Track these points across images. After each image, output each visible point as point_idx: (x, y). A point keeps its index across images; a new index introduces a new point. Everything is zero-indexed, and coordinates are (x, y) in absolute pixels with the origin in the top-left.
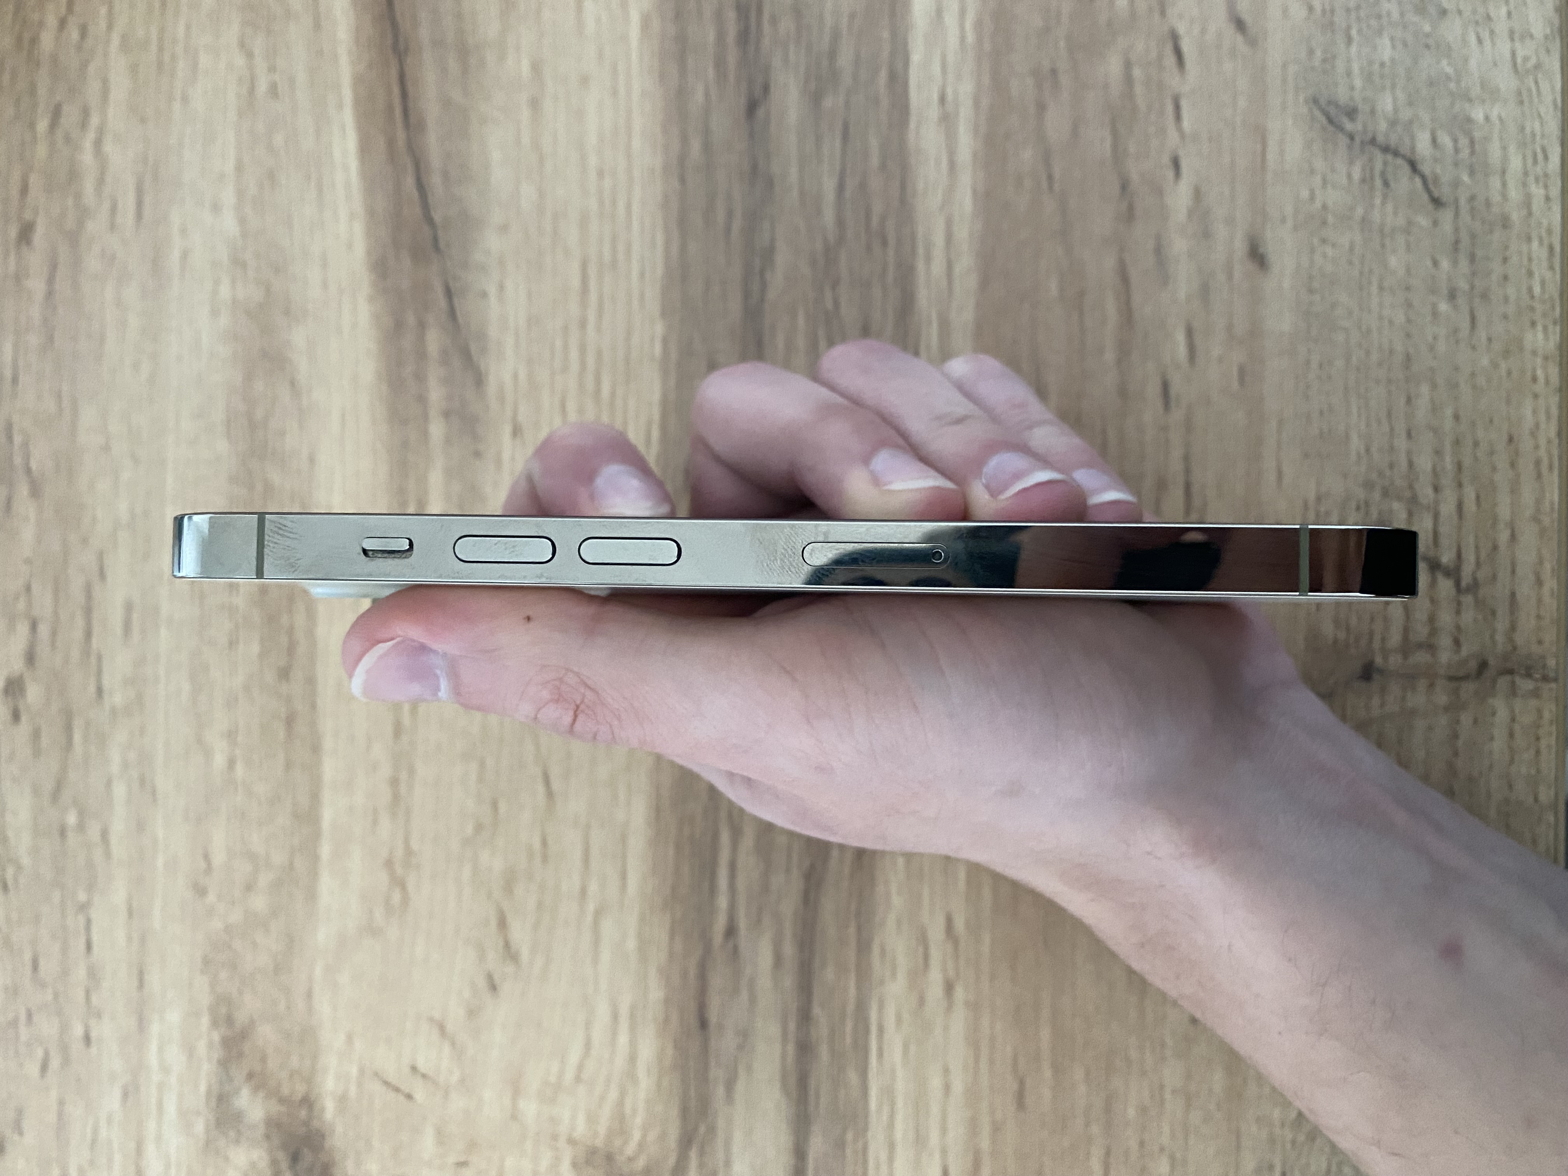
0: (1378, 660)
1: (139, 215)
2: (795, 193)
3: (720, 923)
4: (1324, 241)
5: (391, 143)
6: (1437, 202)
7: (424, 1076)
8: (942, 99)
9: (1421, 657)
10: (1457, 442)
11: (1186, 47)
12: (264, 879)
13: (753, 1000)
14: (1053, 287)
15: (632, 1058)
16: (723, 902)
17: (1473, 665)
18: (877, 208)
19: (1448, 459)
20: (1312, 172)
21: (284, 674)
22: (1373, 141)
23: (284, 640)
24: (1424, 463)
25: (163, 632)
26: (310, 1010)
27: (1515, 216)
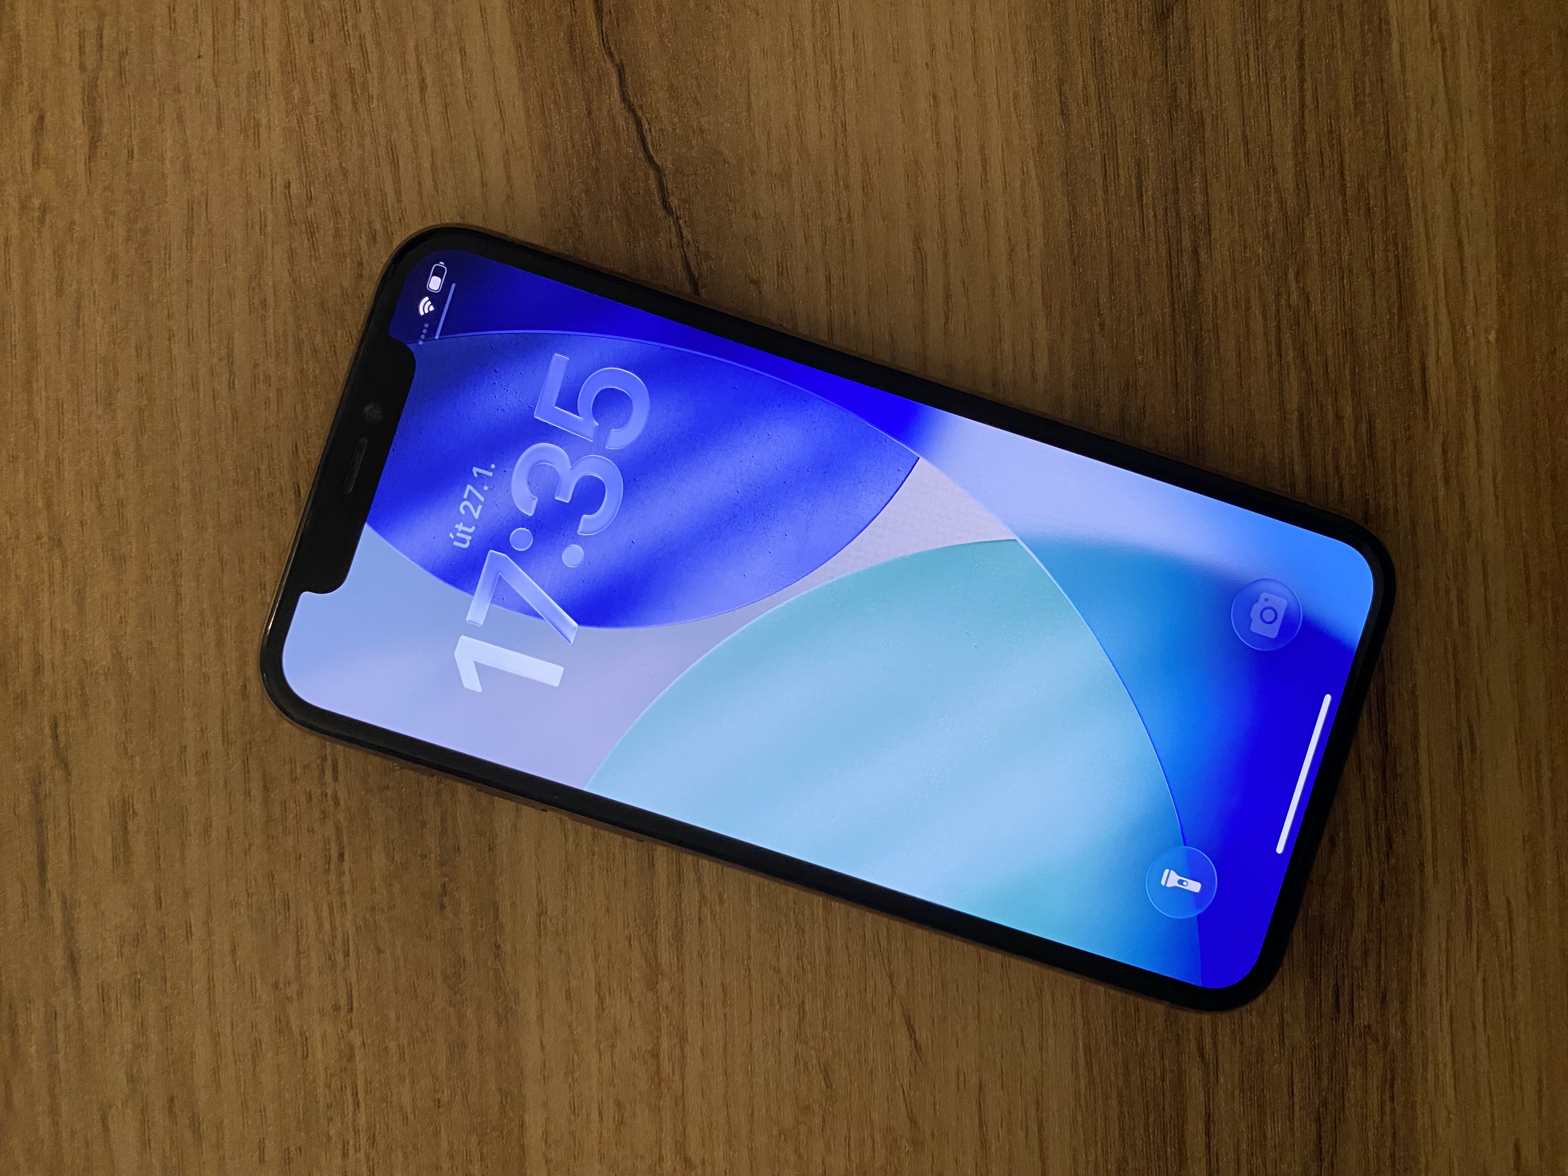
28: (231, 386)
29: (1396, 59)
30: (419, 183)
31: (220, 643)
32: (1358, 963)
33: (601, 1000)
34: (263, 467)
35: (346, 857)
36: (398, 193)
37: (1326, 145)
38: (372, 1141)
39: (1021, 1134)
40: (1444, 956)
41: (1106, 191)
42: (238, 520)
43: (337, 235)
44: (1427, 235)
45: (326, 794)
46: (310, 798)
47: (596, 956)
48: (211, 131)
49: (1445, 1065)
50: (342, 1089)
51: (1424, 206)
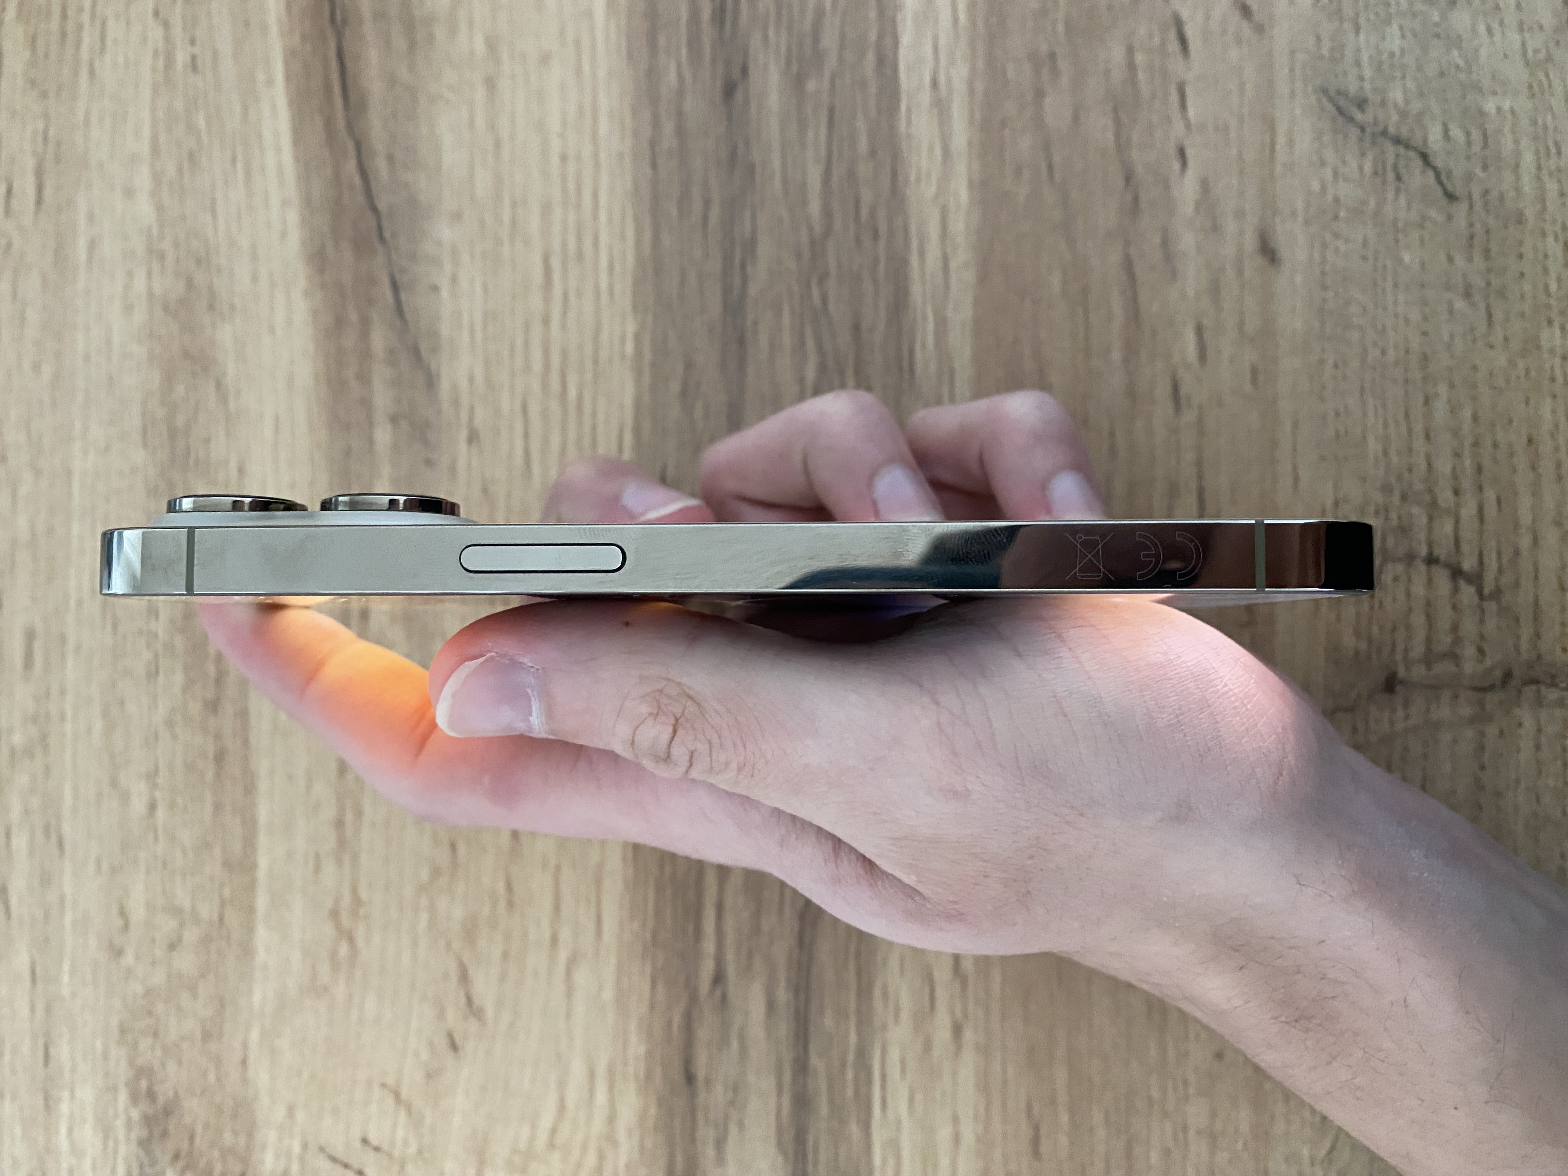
0: (1402, 673)
1: (39, 201)
2: (777, 182)
3: (708, 967)
4: (1336, 236)
5: (329, 124)
6: (1451, 197)
7: (377, 1149)
8: (935, 83)
9: (1444, 668)
10: (1476, 444)
11: (1190, 31)
12: (191, 935)
13: (744, 1051)
14: (1056, 281)
15: (612, 1119)
16: (709, 946)
17: (1498, 674)
18: (867, 196)
19: (1468, 462)
20: (1323, 163)
21: (213, 706)
22: (1384, 133)
23: (211, 669)
24: (1444, 466)
25: (70, 663)
26: (245, 1080)
27: (1530, 213)
29: (903, 119)
37: (846, 185)
39: (584, 905)
42: (108, 448)
44: (921, 253)
50: (148, 829)
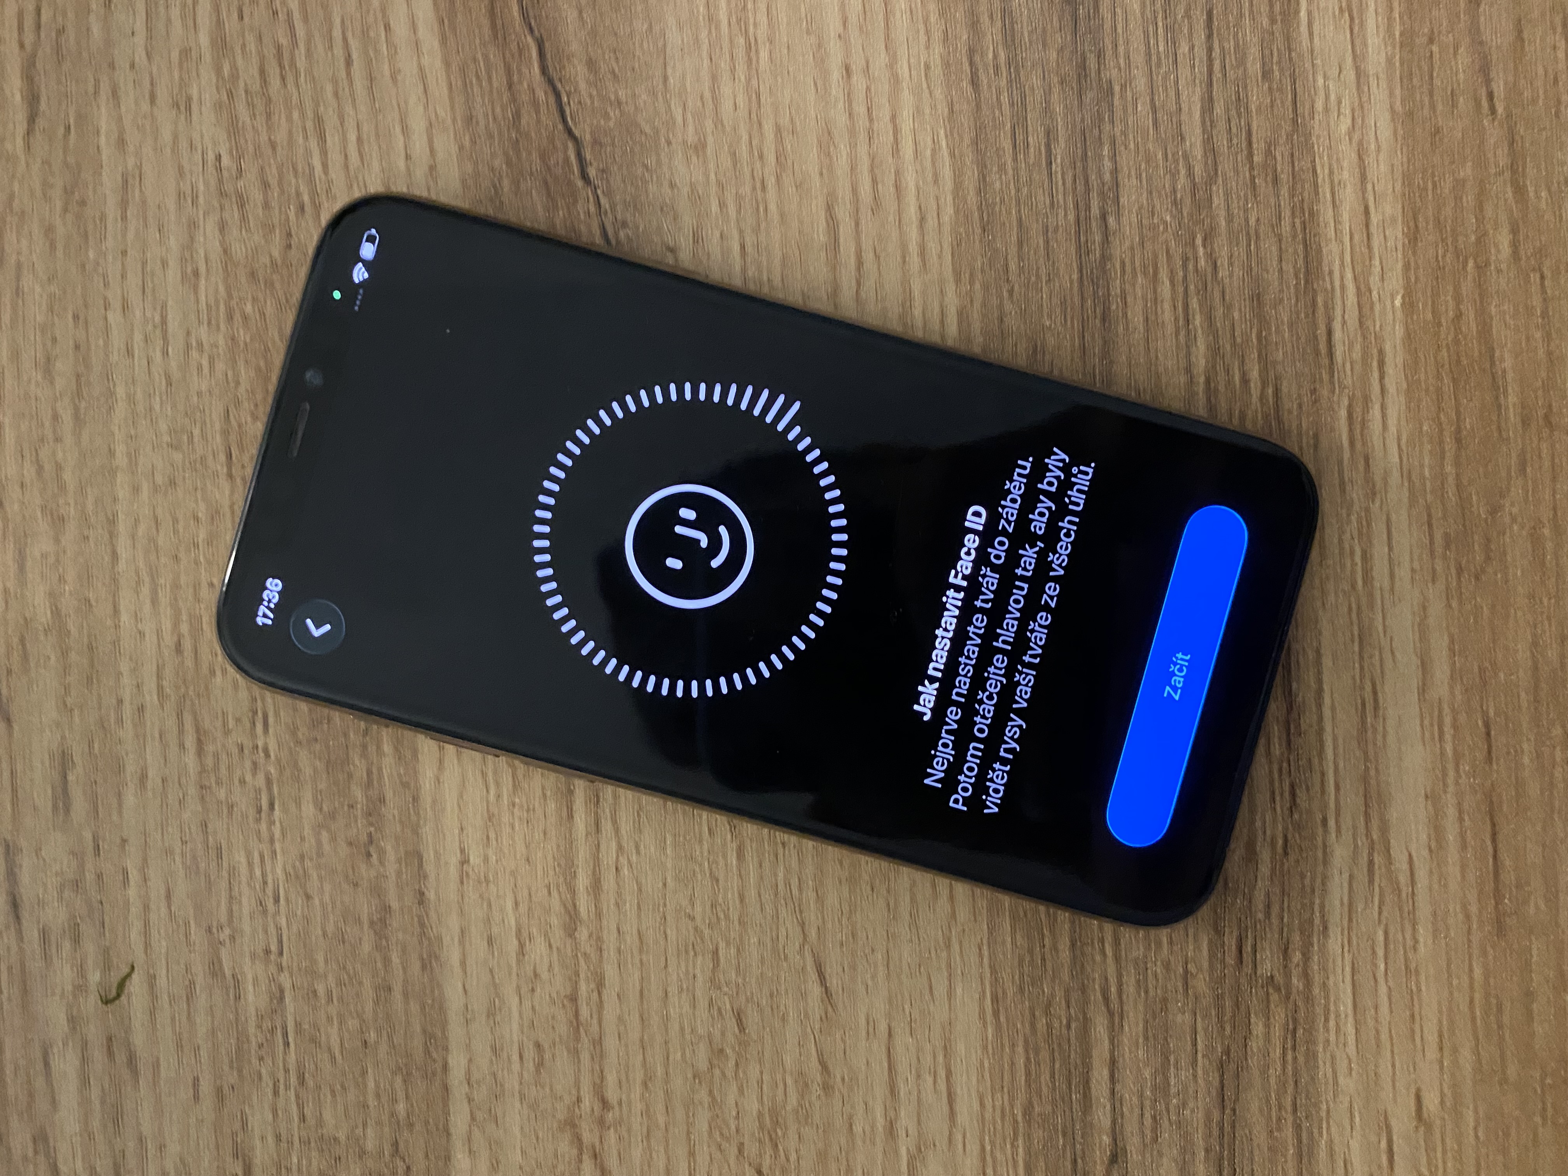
14: (1504, 240)
18: (1261, 131)
25: (131, 801)
28: (165, 353)
29: (1304, 28)
30: (346, 156)
31: (154, 601)
32: (1260, 916)
33: (521, 946)
34: (196, 432)
35: (276, 807)
36: (325, 166)
37: (1233, 113)
38: (302, 1081)
39: (929, 1080)
40: (1346, 909)
41: (1015, 160)
42: (173, 483)
43: (266, 206)
44: (1334, 202)
45: (257, 747)
46: (241, 749)
47: (516, 904)
48: (145, 106)
49: (1346, 1016)
50: (272, 1031)
51: (1331, 173)
